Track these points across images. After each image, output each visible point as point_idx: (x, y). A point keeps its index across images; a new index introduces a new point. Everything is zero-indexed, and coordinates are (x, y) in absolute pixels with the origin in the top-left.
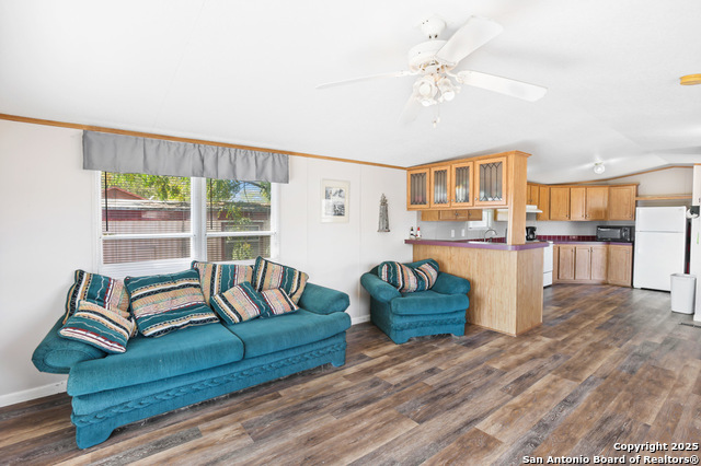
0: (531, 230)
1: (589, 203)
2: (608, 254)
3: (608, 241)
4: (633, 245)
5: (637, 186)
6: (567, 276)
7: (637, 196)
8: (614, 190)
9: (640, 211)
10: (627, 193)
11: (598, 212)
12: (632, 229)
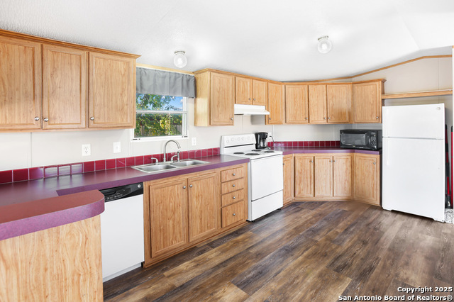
0: (261, 137)
1: (330, 103)
2: (353, 165)
3: (352, 149)
4: (381, 154)
5: (383, 81)
6: (306, 194)
7: (383, 93)
8: (358, 88)
9: (388, 111)
10: (372, 91)
11: (341, 114)
12: (378, 134)
